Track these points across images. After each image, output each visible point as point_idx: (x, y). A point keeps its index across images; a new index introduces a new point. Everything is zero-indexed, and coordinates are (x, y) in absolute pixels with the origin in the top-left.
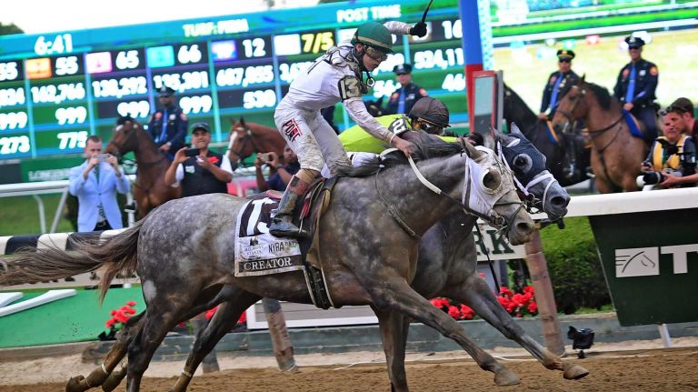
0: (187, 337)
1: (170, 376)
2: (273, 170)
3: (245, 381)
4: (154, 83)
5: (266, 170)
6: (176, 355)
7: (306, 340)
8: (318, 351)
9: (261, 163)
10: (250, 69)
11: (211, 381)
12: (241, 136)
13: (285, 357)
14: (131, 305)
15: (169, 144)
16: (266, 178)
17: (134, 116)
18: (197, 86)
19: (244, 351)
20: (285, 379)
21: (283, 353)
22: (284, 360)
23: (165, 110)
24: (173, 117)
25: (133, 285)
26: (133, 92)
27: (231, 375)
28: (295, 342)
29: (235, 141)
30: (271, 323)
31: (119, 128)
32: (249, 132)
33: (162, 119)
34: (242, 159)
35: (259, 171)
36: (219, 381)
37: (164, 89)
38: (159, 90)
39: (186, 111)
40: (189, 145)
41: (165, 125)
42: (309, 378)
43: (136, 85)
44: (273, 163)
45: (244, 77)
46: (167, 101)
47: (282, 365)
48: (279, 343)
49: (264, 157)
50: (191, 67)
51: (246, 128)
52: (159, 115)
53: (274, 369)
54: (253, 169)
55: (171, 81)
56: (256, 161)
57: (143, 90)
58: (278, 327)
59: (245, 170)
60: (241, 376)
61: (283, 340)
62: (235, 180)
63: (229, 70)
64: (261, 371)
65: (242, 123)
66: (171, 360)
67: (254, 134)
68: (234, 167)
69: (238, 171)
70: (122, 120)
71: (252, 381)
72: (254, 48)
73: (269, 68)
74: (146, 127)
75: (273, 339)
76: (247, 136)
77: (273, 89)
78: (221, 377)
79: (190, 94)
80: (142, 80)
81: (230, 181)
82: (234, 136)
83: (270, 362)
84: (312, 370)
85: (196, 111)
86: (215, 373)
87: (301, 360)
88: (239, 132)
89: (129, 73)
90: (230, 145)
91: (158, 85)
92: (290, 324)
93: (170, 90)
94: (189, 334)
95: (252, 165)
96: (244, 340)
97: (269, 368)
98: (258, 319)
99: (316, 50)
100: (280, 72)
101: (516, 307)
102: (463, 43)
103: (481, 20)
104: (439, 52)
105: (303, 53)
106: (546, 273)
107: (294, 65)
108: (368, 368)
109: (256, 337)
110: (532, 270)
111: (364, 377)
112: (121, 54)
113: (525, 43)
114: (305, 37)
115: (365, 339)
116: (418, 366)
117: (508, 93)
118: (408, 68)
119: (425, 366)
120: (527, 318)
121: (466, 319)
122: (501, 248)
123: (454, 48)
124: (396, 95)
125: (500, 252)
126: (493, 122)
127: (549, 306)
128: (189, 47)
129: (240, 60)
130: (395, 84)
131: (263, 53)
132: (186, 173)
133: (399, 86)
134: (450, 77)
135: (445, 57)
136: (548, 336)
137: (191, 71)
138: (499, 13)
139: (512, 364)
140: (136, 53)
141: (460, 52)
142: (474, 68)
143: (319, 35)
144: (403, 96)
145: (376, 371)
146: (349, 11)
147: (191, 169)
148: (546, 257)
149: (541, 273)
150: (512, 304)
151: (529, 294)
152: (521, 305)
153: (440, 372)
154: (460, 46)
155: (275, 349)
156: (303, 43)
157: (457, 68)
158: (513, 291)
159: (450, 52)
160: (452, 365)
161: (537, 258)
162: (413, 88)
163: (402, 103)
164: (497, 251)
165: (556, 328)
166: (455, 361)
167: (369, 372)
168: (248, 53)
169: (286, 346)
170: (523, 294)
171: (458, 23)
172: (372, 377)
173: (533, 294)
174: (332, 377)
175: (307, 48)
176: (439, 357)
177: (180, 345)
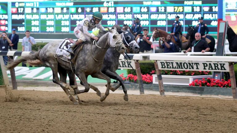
0: (136, 84)
1: (131, 94)
2: (163, 42)
3: (151, 97)
4: (134, 16)
5: (162, 42)
6: (133, 89)
7: (168, 88)
8: (171, 91)
9: (160, 40)
10: (160, 15)
11: (142, 96)
12: (156, 32)
13: (162, 92)
14: (123, 74)
15: (137, 33)
16: (162, 44)
17: (128, 25)
18: (145, 18)
19: (151, 89)
20: (162, 98)
21: (162, 91)
22: (162, 93)
23: (136, 24)
24: (138, 26)
25: (123, 69)
26: (128, 18)
27: (147, 96)
28: (165, 88)
29: (154, 34)
30: (159, 83)
31: (124, 27)
32: (158, 32)
33: (135, 26)
34: (156, 38)
35: (160, 42)
36: (144, 97)
37: (136, 18)
38: (135, 18)
39: (142, 25)
40: (142, 34)
41: (136, 28)
42: (168, 98)
43: (129, 17)
44: (163, 40)
45: (158, 17)
46: (137, 21)
47: (161, 94)
48: (161, 88)
49: (161, 38)
50: (144, 13)
51: (157, 30)
52: (134, 25)
53: (159, 95)
54: (158, 41)
55: (139, 16)
56: (159, 39)
57: (131, 18)
58: (161, 84)
59: (156, 41)
60: (150, 96)
61: (162, 87)
62: (153, 44)
63: (154, 15)
64: (156, 95)
65: (156, 29)
66: (132, 90)
67: (159, 32)
68: (153, 41)
69: (154, 41)
70: (125, 25)
71: (153, 98)
72: (161, 10)
73: (165, 15)
74: (131, 28)
75: (159, 87)
76: (157, 33)
77: (166, 21)
78: (145, 96)
79: (143, 20)
80: (131, 15)
81: (151, 44)
82: (154, 32)
83: (158, 93)
84: (169, 96)
85: (144, 25)
86: (143, 95)
87: (166, 93)
88: (155, 31)
89: (128, 13)
90: (153, 35)
91: (135, 17)
92: (164, 83)
93: (138, 19)
94: (137, 83)
95: (158, 40)
96: (152, 87)
97: (158, 95)
98: (156, 81)
99: (178, 11)
100: (168, 16)
101: (225, 85)
102: (218, 13)
103: (223, 7)
104: (211, 15)
105: (174, 12)
106: (235, 76)
107: (172, 15)
108: (184, 97)
109: (155, 86)
110: (231, 75)
111: (183, 99)
112: (126, 8)
113: (235, 14)
114: (175, 8)
115: (184, 89)
116: (197, 98)
117: (229, 27)
118: (202, 18)
119: (199, 98)
120: (228, 88)
121: (212, 86)
122: (223, 68)
123: (215, 14)
124: (198, 25)
125: (222, 70)
126: (224, 35)
127: (234, 85)
128: (144, 7)
129: (158, 12)
130: (198, 22)
131: (164, 11)
132: (140, 41)
133: (199, 23)
134: (213, 21)
135: (212, 16)
136: (233, 93)
137: (144, 14)
138: (228, 6)
139: (223, 100)
140: (130, 8)
141: (216, 15)
142: (220, 20)
143: (179, 7)
144: (200, 26)
145: (186, 98)
146: (188, 2)
147: (142, 40)
148: (235, 72)
149: (233, 76)
150: (224, 84)
151: (229, 82)
152: (227, 84)
153: (203, 100)
154: (217, 14)
155: (160, 90)
156: (175, 9)
157: (215, 19)
158: (225, 80)
159: (214, 15)
160: (207, 98)
161: (232, 72)
162: (203, 23)
163: (200, 27)
164: (222, 69)
165: (236, 91)
166: (207, 97)
167: (184, 98)
168: (160, 11)
169: (163, 89)
170: (228, 81)
171: (217, 7)
172: (185, 100)
173: (230, 81)
174: (174, 99)
175: (176, 11)
176: (203, 96)
177: (135, 86)
